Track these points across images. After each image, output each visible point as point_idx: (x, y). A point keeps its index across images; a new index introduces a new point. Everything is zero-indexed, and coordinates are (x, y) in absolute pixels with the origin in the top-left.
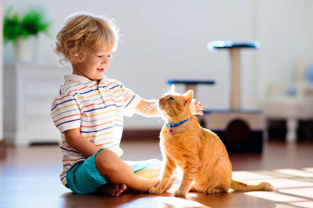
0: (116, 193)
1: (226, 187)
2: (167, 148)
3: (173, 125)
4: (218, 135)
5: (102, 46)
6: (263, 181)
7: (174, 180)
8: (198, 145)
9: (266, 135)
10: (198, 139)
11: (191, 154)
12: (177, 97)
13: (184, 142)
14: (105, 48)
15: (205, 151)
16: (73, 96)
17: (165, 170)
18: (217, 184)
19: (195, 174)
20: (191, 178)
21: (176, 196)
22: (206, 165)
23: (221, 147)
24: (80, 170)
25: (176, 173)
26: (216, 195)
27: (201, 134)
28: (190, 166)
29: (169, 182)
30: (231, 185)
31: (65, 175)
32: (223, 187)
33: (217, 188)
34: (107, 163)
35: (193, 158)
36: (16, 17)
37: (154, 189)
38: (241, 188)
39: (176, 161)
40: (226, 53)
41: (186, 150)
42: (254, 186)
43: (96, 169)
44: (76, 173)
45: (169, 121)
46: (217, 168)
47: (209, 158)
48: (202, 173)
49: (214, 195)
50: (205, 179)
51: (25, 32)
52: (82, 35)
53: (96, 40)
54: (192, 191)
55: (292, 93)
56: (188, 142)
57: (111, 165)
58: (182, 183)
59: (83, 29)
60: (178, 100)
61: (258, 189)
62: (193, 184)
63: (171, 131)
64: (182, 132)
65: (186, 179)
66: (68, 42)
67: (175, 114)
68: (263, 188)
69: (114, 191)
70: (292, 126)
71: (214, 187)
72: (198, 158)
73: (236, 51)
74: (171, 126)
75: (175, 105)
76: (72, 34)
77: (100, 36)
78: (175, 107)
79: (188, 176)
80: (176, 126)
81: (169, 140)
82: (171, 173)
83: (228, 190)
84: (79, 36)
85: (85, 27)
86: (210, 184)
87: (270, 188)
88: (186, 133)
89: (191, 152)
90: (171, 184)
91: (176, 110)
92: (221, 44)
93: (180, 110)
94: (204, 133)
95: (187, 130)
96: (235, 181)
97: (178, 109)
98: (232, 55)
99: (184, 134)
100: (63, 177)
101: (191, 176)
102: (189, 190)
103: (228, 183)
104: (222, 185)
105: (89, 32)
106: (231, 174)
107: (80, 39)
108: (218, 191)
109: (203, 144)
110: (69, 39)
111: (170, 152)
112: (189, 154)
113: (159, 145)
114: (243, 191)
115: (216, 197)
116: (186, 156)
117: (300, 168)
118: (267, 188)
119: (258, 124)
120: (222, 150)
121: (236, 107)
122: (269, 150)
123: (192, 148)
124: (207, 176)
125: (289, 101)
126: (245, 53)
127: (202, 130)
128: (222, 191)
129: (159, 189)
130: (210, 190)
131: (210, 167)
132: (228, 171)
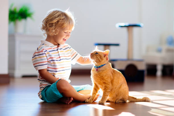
0: (68, 102)
1: (126, 100)
2: (95, 79)
3: (98, 67)
4: (121, 72)
5: (67, 27)
7: (98, 96)
8: (111, 77)
9: (146, 73)
10: (111, 74)
11: (107, 82)
12: (100, 52)
13: (104, 76)
14: (68, 28)
15: (115, 80)
16: (45, 52)
17: (94, 90)
18: (121, 98)
19: (109, 93)
20: (107, 95)
21: (100, 104)
22: (115, 88)
23: (123, 79)
24: (49, 90)
25: (99, 92)
26: (120, 104)
27: (113, 72)
28: (107, 88)
29: (96, 97)
30: (128, 98)
31: (41, 93)
32: (124, 99)
33: (120, 100)
34: (63, 86)
35: (108, 84)
36: (15, 9)
37: (88, 100)
38: (133, 100)
39: (99, 86)
40: (125, 29)
41: (105, 80)
42: (140, 99)
43: (57, 89)
44: (46, 92)
45: (96, 65)
46: (121, 90)
47: (116, 84)
48: (113, 92)
50: (114, 95)
51: (20, 18)
52: (57, 20)
53: (64, 23)
54: (108, 101)
55: (160, 51)
56: (106, 76)
57: (65, 87)
58: (103, 97)
59: (58, 17)
60: (100, 54)
61: (142, 100)
62: (108, 98)
63: (97, 70)
64: (103, 71)
65: (105, 95)
66: (49, 24)
67: (99, 61)
68: (145, 100)
69: (67, 101)
70: (159, 68)
71: (119, 99)
72: (111, 84)
73: (130, 28)
74: (97, 68)
75: (99, 56)
76: (52, 20)
77: (66, 21)
78: (99, 57)
80: (100, 67)
81: (96, 75)
82: (97, 92)
83: (126, 101)
84: (55, 21)
85: (58, 16)
86: (117, 97)
87: (148, 100)
88: (105, 71)
89: (108, 81)
90: (97, 98)
91: (100, 59)
92: (123, 24)
93: (102, 59)
94: (114, 71)
95: (106, 69)
96: (130, 97)
97: (101, 58)
98: (128, 30)
99: (104, 72)
100: (39, 94)
101: (107, 93)
102: (106, 101)
103: (127, 97)
104: (123, 98)
105: (61, 19)
106: (128, 93)
107: (55, 23)
108: (121, 101)
109: (113, 77)
110: (50, 22)
111: (96, 81)
112: (106, 82)
113: (90, 77)
114: (134, 102)
116: (104, 83)
117: (163, 90)
118: (147, 100)
119: (142, 67)
120: (123, 80)
121: (130, 58)
122: (147, 81)
123: (108, 79)
124: (116, 93)
125: (158, 55)
126: (135, 29)
127: (113, 70)
128: (123, 101)
129: (90, 100)
130: (117, 101)
131: (117, 89)
132: (126, 91)
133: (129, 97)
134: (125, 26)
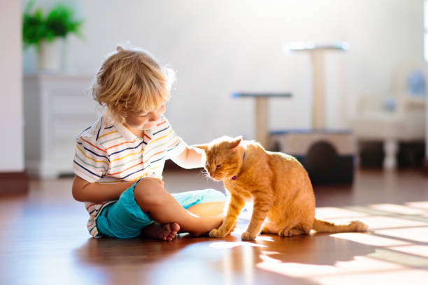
0: (169, 236)
1: (308, 227)
6: (354, 220)
8: (268, 174)
9: (357, 161)
18: (296, 222)
20: (263, 218)
21: (244, 239)
26: (294, 238)
28: (261, 203)
30: (314, 225)
32: (304, 226)
33: (295, 228)
35: (265, 193)
36: (38, 14)
37: (215, 231)
38: (327, 229)
41: (256, 185)
42: (344, 226)
43: (135, 203)
47: (285, 188)
49: (291, 238)
51: (50, 34)
55: (390, 108)
58: (251, 224)
61: (348, 229)
62: (266, 223)
65: (256, 218)
68: (355, 228)
69: (166, 234)
70: (391, 149)
71: (291, 227)
72: (270, 192)
73: (318, 54)
79: (258, 215)
83: (309, 232)
86: (287, 222)
87: (364, 229)
89: (263, 186)
92: (301, 46)
96: (319, 221)
98: (314, 59)
100: (91, 228)
101: (262, 215)
102: (260, 232)
103: (310, 222)
104: (302, 225)
106: (314, 210)
108: (296, 233)
112: (261, 189)
115: (295, 240)
116: (256, 192)
117: (401, 202)
118: (360, 228)
119: (347, 147)
121: (319, 126)
122: (361, 181)
123: (263, 181)
125: (387, 118)
128: (302, 232)
129: (222, 231)
130: (286, 232)
131: (289, 200)
132: (310, 206)
133: (315, 220)
134: (305, 50)
